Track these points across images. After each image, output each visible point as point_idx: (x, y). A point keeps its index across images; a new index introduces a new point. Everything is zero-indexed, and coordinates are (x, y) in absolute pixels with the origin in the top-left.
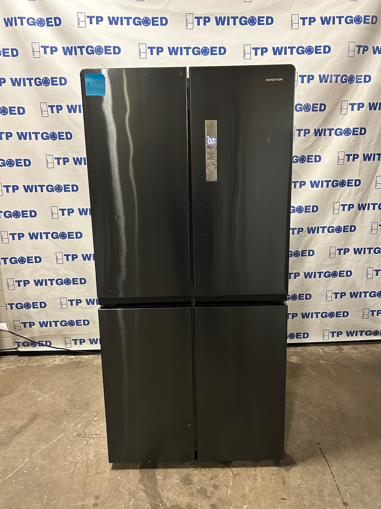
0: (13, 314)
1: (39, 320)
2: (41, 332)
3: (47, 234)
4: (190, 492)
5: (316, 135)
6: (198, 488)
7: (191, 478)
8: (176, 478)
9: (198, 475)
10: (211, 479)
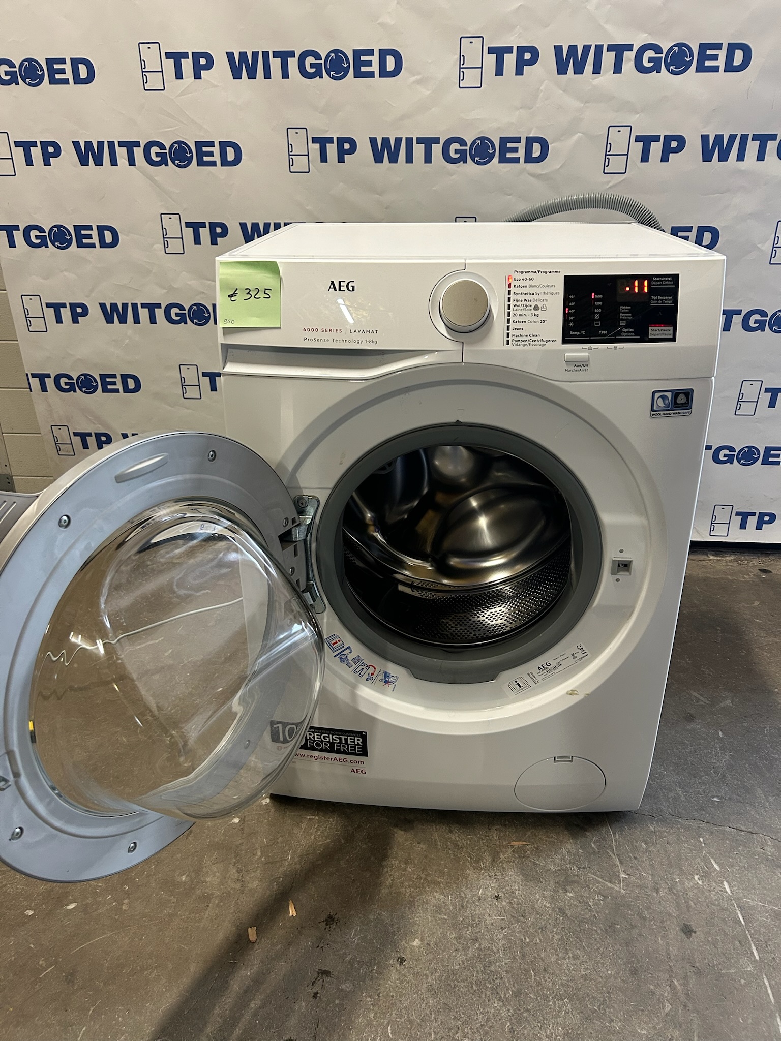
0: (50, 405)
3: (130, 146)
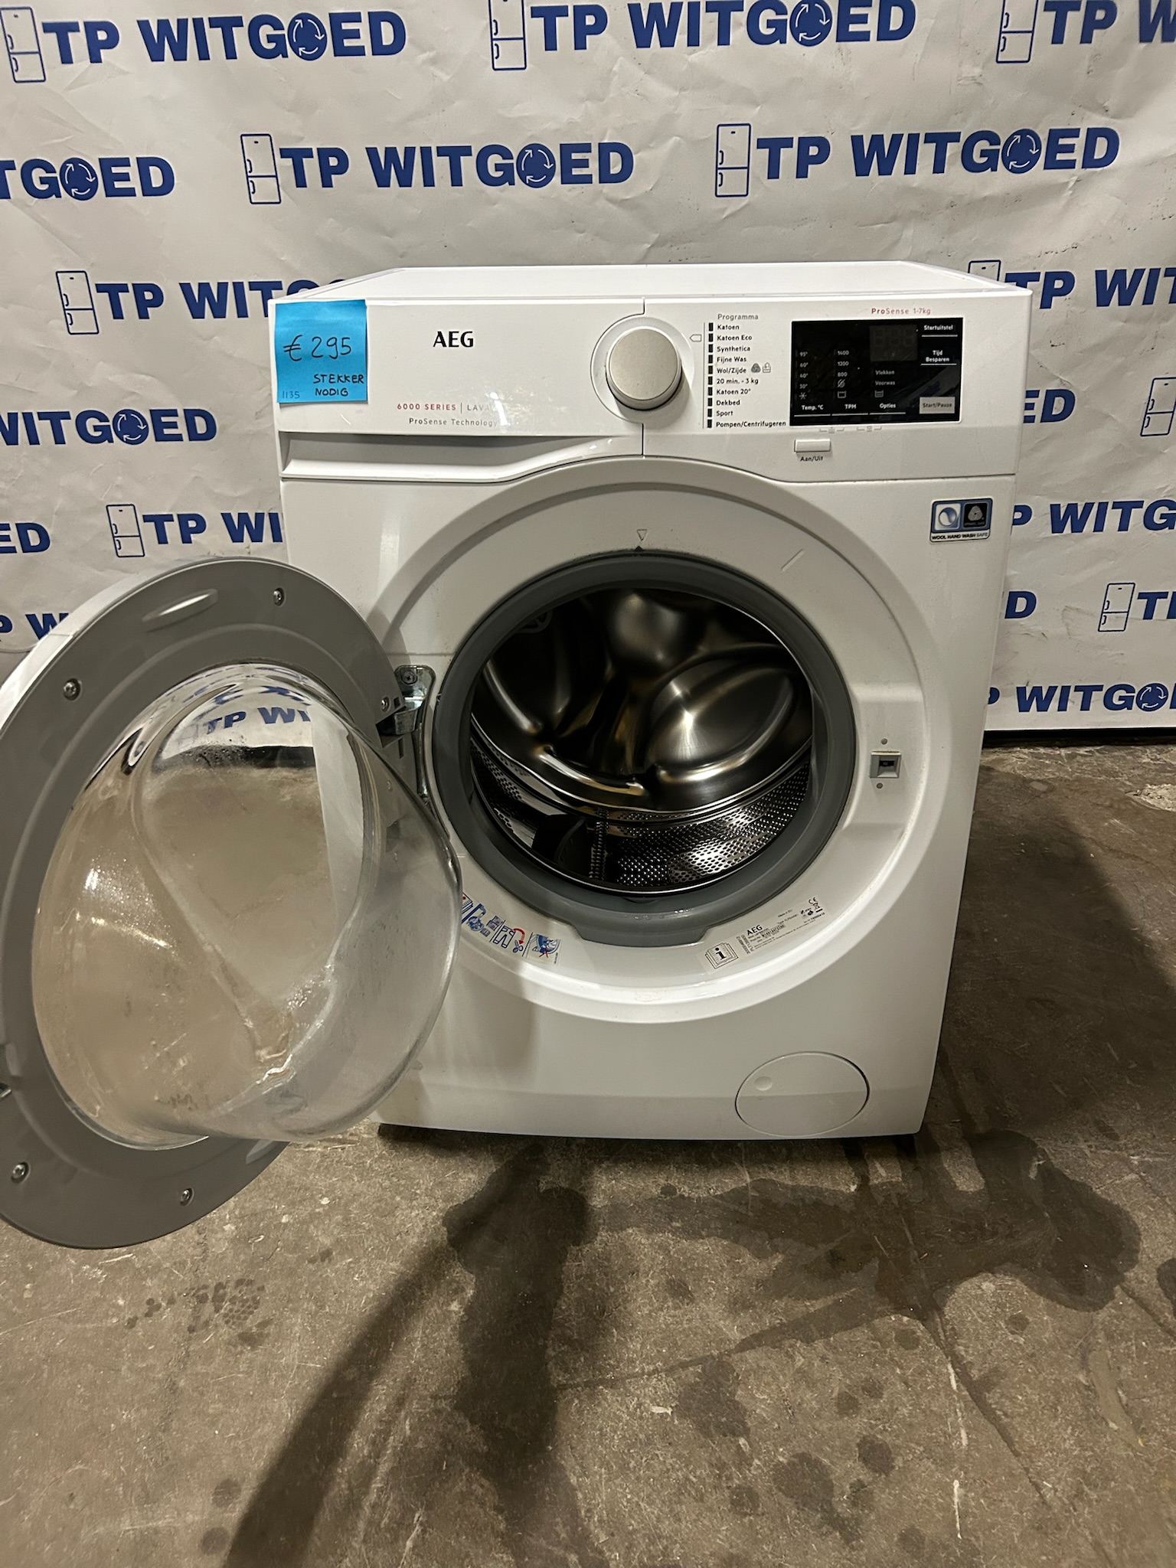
4: (739, 1487)
6: (781, 1459)
7: (735, 1391)
8: (655, 1388)
9: (776, 1379)
10: (847, 1405)
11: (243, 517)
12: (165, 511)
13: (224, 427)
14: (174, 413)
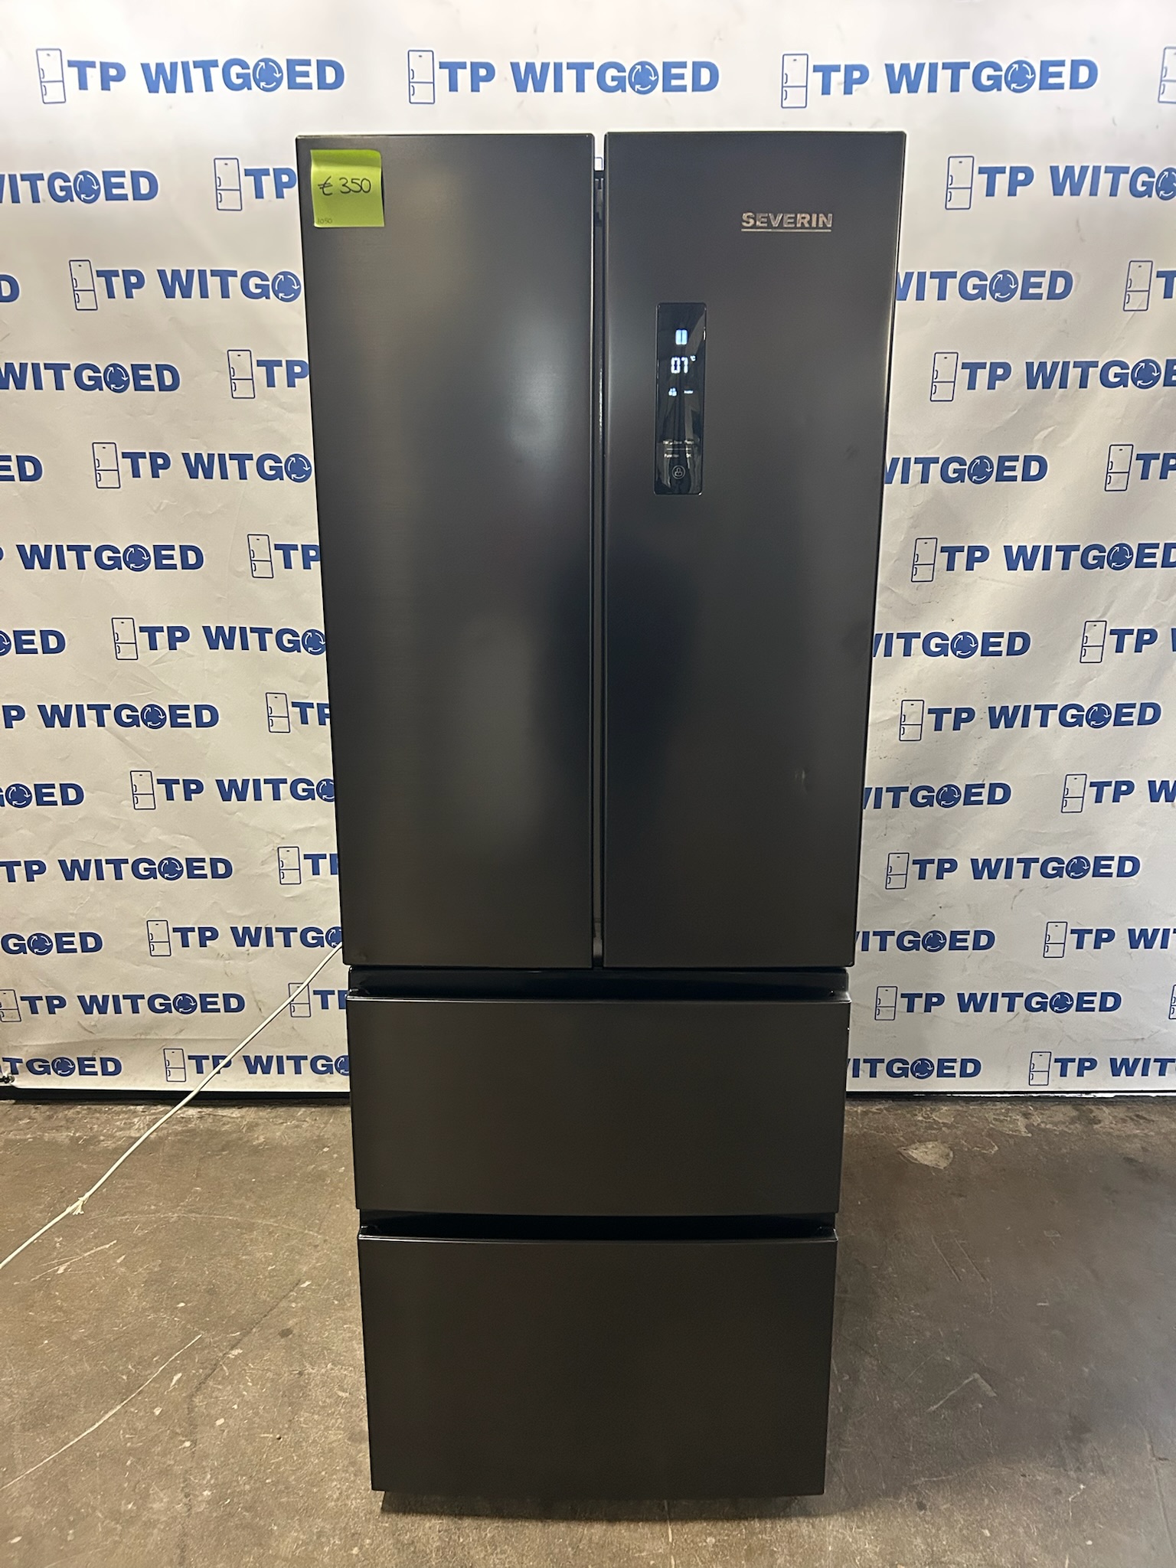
1: (78, 991)
2: (86, 1030)
5: (1031, 385)
11: (246, 930)
12: (189, 924)
13: (238, 871)
14: (203, 860)
